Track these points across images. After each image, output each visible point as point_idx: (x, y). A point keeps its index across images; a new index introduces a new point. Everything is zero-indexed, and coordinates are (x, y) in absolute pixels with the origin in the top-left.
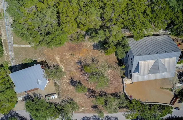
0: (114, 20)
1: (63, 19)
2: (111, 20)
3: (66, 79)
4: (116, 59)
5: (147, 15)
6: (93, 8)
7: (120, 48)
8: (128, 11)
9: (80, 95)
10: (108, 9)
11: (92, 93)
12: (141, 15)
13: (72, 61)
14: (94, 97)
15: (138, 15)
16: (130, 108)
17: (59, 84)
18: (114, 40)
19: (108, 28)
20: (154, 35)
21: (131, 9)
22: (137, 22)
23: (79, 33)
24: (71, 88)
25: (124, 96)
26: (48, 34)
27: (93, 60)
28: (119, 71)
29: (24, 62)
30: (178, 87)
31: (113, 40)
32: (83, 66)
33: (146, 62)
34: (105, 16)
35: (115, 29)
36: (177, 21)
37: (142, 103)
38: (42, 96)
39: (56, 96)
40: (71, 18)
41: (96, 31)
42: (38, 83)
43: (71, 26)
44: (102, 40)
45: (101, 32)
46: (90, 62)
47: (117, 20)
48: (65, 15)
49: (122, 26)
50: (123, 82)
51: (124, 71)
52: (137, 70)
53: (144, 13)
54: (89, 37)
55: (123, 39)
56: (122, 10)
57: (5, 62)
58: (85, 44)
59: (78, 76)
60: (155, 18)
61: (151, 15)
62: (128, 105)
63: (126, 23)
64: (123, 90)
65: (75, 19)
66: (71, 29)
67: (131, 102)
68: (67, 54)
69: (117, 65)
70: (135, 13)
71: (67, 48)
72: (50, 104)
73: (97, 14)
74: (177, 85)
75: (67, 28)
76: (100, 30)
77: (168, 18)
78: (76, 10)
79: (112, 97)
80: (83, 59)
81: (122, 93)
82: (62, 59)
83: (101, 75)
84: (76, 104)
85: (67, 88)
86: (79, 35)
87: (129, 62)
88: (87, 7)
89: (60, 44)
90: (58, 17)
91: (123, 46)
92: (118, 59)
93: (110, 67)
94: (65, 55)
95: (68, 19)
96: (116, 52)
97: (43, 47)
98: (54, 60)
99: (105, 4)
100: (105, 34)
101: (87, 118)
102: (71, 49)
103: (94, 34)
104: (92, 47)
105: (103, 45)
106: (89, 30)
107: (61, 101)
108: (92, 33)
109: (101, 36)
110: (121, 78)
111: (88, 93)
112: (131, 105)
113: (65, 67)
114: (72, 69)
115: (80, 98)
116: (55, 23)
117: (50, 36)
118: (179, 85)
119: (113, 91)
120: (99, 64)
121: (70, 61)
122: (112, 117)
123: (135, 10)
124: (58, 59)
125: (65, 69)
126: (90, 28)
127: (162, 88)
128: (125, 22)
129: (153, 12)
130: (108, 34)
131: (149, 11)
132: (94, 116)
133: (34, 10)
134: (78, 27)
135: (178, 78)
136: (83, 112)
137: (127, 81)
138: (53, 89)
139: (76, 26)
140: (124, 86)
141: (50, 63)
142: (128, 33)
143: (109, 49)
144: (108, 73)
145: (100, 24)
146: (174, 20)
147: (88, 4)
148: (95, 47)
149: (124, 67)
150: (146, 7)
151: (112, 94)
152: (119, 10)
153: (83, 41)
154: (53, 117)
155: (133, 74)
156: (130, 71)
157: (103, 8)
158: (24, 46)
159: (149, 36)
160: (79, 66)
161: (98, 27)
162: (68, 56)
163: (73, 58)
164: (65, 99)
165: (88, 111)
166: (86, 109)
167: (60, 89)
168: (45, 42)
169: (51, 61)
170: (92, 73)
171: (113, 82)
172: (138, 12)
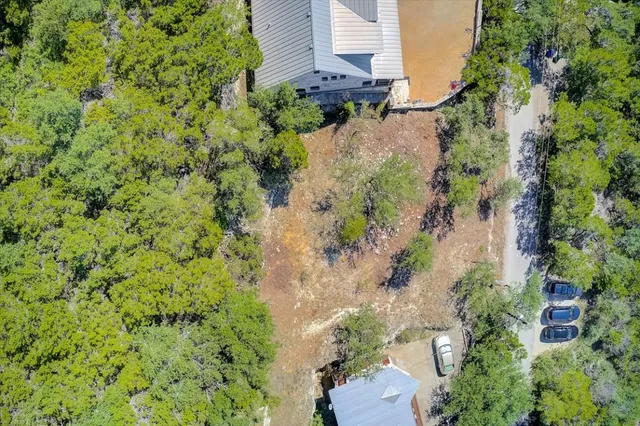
0: (190, 131)
1: (177, 305)
2: (189, 143)
3: (386, 302)
4: (324, 129)
5: (178, 21)
6: (145, 201)
7: (286, 117)
8: (161, 83)
9: (441, 257)
10: (152, 151)
11: (439, 216)
12: (176, 40)
13: (325, 280)
14: (449, 209)
15: (175, 52)
16: (492, 88)
17: (403, 327)
18: (257, 134)
19: (214, 152)
21: (156, 74)
22: (200, 55)
23: (228, 252)
24: (415, 286)
25: (449, 108)
26: (226, 356)
27: (324, 208)
28: (363, 122)
31: (257, 140)
32: (341, 244)
33: (337, 30)
34: (173, 163)
35: (221, 129)
37: (478, 49)
38: (441, 387)
39: (443, 340)
40: (178, 277)
41: (222, 195)
42: (392, 400)
43: (205, 279)
44: (254, 177)
45: (226, 177)
46: (330, 218)
47: (189, 124)
48: (165, 298)
49: (210, 105)
50: (403, 111)
51: (365, 103)
52: (361, 60)
53: (170, 33)
54: (243, 220)
55: (254, 104)
56: (155, 106)
58: (268, 233)
59: (375, 262)
61: (179, 8)
62: (482, 95)
63: (203, 94)
64: (430, 109)
65: (183, 262)
66: (212, 278)
67: (472, 86)
68: (300, 293)
69: (346, 128)
70: (168, 60)
71: (281, 295)
72: (468, 360)
73: (164, 190)
76: (219, 183)
78: (152, 258)
79: (455, 148)
80: (320, 243)
81: (438, 113)
82: (315, 313)
83: (375, 183)
84: (472, 272)
85: (415, 302)
86: (237, 253)
87: (333, 85)
89: (262, 318)
90: (173, 319)
91: (279, 107)
92: (322, 126)
93: (348, 152)
94: (305, 302)
95: (178, 287)
96: (298, 130)
97: (272, 377)
98: (317, 339)
99: (133, 159)
100: (236, 165)
101: (521, 235)
102: (281, 281)
104: (280, 209)
105: (274, 173)
106: (220, 217)
107: (459, 324)
109: (244, 180)
110: (390, 114)
111: (437, 231)
112: (481, 84)
113: (344, 303)
114: (351, 278)
115: (451, 256)
116: (191, 330)
117: (236, 349)
119: (433, 146)
120: (337, 190)
121: (324, 286)
122: (522, 150)
123: (161, 60)
124: (315, 327)
125: (351, 303)
126: (212, 213)
128: (199, 97)
130: (238, 155)
131: (165, 15)
132: (515, 211)
133: (142, 398)
134: (210, 253)
136: (500, 249)
137: (401, 95)
138: (418, 348)
139: (204, 261)
140: (418, 106)
141: (328, 355)
142: (238, 86)
143: (287, 153)
144: (370, 160)
145: (201, 180)
147: (132, 217)
148: (279, 199)
149: (350, 106)
150: (150, 24)
151: (444, 149)
152: (158, 115)
153: (256, 241)
154: (514, 354)
155: (376, 75)
156: (367, 83)
157: (146, 169)
159: (249, 18)
160: (343, 256)
161: (211, 187)
162: (305, 294)
163: (314, 276)
164: (452, 308)
165: (499, 231)
166: (491, 237)
167: (417, 324)
168: (255, 370)
169: (322, 350)
170: (367, 213)
171: (401, 142)
172: (165, 52)
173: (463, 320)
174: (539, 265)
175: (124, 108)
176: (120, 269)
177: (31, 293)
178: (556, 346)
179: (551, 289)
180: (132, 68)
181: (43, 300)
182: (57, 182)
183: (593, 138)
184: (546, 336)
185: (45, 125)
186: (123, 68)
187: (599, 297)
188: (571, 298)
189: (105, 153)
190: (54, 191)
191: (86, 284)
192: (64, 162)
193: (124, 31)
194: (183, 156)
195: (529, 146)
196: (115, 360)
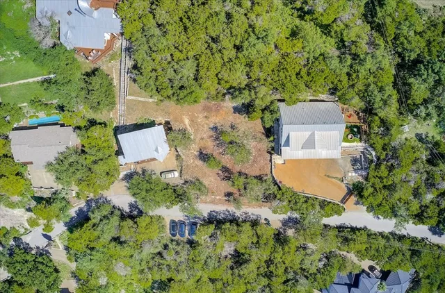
0: (263, 80)
1: (202, 73)
2: (258, 80)
3: (194, 149)
5: (302, 77)
6: (239, 65)
7: (267, 114)
8: (279, 71)
9: (211, 174)
10: (256, 68)
11: (227, 174)
12: (294, 77)
13: (206, 126)
14: (229, 178)
15: (290, 76)
16: (278, 196)
17: (183, 157)
18: (261, 103)
19: (255, 88)
20: (311, 101)
21: (283, 69)
22: (289, 85)
23: (219, 90)
24: (200, 163)
25: (271, 179)
26: (182, 88)
27: (232, 127)
28: (266, 144)
29: (140, 122)
30: (352, 176)
31: (259, 103)
32: (218, 133)
33: (299, 133)
34: (251, 74)
35: (263, 91)
36: (340, 87)
37: (295, 193)
38: (155, 174)
39: (177, 174)
40: (212, 73)
41: (240, 90)
42: (157, 150)
43: (211, 82)
44: (247, 101)
45: (246, 92)
46: (229, 130)
47: (265, 80)
48: (205, 69)
49: (272, 87)
50: (271, 161)
51: (273, 144)
52: (287, 143)
53: (298, 74)
54: (230, 96)
55: (272, 102)
56: (271, 69)
57: (111, 119)
58: (225, 104)
59: (210, 146)
60: (311, 81)
61: (306, 78)
62: (276, 192)
64: (271, 172)
65: (217, 75)
66: (210, 85)
67: (280, 189)
68: (201, 116)
69: (264, 137)
71: (201, 108)
73: (242, 71)
74: (350, 174)
75: (207, 84)
76: (244, 89)
77: (329, 82)
78: (219, 65)
79: (255, 181)
80: (218, 125)
81: (269, 176)
82: (192, 121)
83: (241, 146)
84: (205, 186)
85: (194, 162)
86: (218, 93)
88: (231, 63)
89: (195, 101)
90: (197, 71)
91: (271, 111)
92: (264, 127)
93: (254, 137)
94: (197, 117)
95: (208, 73)
96: (262, 118)
97: (171, 105)
98: (182, 122)
99: (253, 61)
100: (250, 95)
101: (217, 212)
102: (207, 109)
103: (237, 93)
104: (233, 110)
105: (247, 109)
106: (232, 87)
107: (183, 182)
108: (235, 92)
109: (245, 98)
110: (269, 155)
111: (220, 172)
112: (280, 192)
113: (197, 131)
114: (205, 136)
115: (210, 177)
116: (192, 76)
117: (185, 92)
118: (354, 174)
119: (257, 173)
120: (240, 132)
121: (203, 126)
122: (253, 214)
123: (287, 71)
124: (187, 121)
126: (233, 85)
127: (328, 176)
128: (274, 84)
129: (309, 74)
130: (253, 96)
131: (303, 73)
132: (227, 210)
133: (169, 59)
134: (219, 83)
135: (352, 165)
136: (213, 202)
137: (277, 160)
138: (173, 163)
139: (217, 82)
140: (273, 167)
141: (175, 126)
142: (278, 97)
143: (254, 114)
144: (251, 144)
145: (245, 83)
146: (337, 84)
147: (233, 59)
148: (236, 110)
149: (272, 138)
150: (301, 67)
151: (256, 177)
152: (268, 69)
153: (223, 100)
154: (169, 204)
155: (282, 148)
156: (281, 145)
157: (250, 65)
158: (143, 99)
159: (305, 101)
160: (214, 133)
161: (243, 86)
162: (200, 118)
163: (207, 122)
164: (189, 178)
165: (220, 202)
166: (218, 198)
167: (184, 163)
168: (175, 98)
169: (178, 123)
170: (231, 143)
171: (259, 159)
172: (290, 73)
173: (183, 184)
174: (204, 220)
175: (271, 59)
176: (216, 54)
177: (209, 23)
178: (168, 226)
179: (194, 224)
180: (285, 60)
181: (206, 28)
182: (246, 36)
183: (258, 242)
184: (173, 222)
185: (265, 34)
186: (286, 57)
187: (188, 246)
188: (189, 235)
189: (255, 52)
190: (243, 33)
191: (210, 41)
192: (253, 39)
193: (298, 59)
194: (253, 78)
195: (255, 217)
196: (184, 51)
